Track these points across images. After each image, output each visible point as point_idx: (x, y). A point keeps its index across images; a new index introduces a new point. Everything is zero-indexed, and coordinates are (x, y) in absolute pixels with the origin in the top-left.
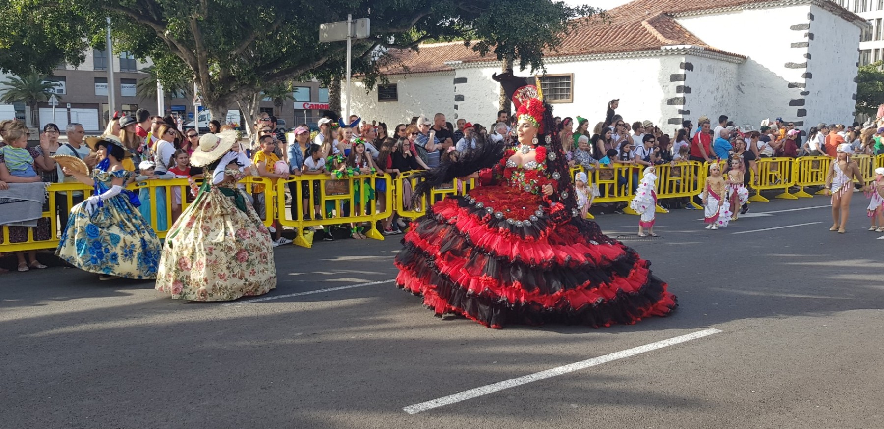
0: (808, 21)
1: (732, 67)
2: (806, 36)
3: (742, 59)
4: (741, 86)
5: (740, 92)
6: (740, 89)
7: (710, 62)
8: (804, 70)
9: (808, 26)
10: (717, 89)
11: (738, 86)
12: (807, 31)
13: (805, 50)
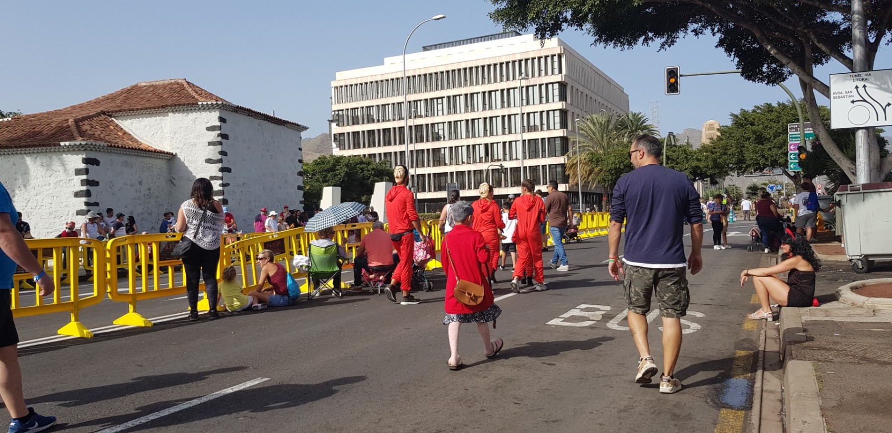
0: (218, 124)
1: (161, 163)
2: (218, 136)
3: (171, 156)
4: (173, 180)
5: (173, 186)
6: (172, 183)
7: (125, 158)
8: (220, 165)
9: (220, 128)
10: (140, 183)
11: (171, 180)
12: (219, 132)
13: (219, 148)
